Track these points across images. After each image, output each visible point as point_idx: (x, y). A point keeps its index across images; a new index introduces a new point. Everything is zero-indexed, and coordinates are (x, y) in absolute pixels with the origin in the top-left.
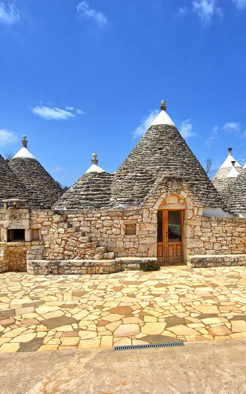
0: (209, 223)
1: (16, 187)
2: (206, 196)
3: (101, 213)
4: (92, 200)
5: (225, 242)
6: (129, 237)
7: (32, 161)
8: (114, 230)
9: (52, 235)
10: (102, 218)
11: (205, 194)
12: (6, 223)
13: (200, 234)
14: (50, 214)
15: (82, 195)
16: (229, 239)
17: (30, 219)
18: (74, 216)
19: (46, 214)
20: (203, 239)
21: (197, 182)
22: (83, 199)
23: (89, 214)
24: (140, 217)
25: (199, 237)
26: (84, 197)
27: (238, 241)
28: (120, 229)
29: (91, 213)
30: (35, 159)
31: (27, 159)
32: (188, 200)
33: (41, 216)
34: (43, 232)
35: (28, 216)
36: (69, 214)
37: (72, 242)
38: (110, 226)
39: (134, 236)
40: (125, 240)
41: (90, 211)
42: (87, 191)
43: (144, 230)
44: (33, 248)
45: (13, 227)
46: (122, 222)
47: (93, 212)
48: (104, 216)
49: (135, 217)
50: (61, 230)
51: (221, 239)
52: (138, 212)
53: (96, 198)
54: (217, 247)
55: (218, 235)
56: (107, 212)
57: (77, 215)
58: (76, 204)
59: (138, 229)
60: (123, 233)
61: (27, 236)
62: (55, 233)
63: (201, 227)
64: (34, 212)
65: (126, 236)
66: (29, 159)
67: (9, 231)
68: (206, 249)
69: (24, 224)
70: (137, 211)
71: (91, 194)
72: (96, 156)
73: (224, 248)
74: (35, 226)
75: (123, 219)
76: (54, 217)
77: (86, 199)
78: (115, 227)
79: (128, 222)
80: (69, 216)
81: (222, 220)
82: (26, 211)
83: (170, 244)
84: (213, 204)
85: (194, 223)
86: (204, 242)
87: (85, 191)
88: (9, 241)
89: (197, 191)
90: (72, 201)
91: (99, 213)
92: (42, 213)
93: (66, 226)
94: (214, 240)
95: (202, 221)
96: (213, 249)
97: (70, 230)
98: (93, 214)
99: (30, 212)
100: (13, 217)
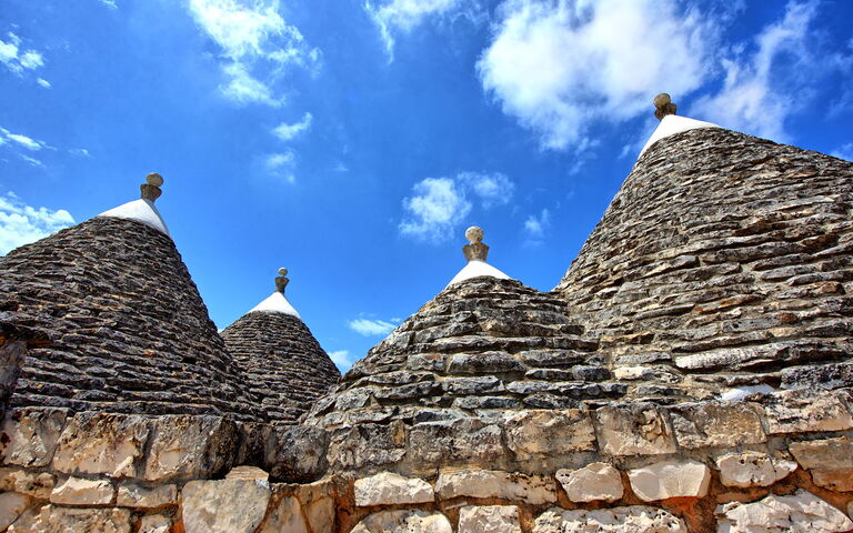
3: (708, 455)
7: (289, 321)
18: (416, 488)
23: (571, 459)
26: (459, 358)
29: (595, 452)
30: (299, 317)
36: (366, 468)
41: (582, 436)
42: (468, 332)
47: (621, 443)
53: (533, 363)
57: (451, 478)
58: (415, 399)
71: (496, 347)
80: (370, 488)
91: (682, 455)
98: (622, 466)
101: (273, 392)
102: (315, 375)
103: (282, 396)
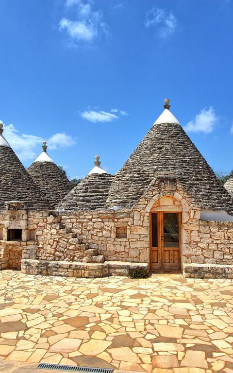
0: (208, 228)
1: (28, 189)
2: (207, 198)
3: (92, 215)
4: (88, 201)
5: (227, 250)
6: (119, 240)
7: (50, 164)
8: (104, 232)
9: (46, 236)
10: (93, 220)
11: (207, 195)
12: (6, 223)
13: (198, 239)
14: (45, 215)
15: (80, 196)
16: (232, 246)
17: (27, 220)
18: (67, 217)
19: (41, 215)
20: (202, 245)
21: (198, 182)
22: (81, 201)
23: (81, 215)
24: (131, 219)
25: (197, 243)
26: (81, 198)
28: (110, 231)
29: (83, 215)
30: (53, 161)
31: (46, 162)
32: (184, 202)
33: (37, 217)
34: (38, 233)
35: (25, 217)
36: (63, 215)
37: (63, 243)
38: (101, 229)
39: (125, 239)
40: (115, 243)
41: (82, 213)
42: (85, 192)
43: (135, 233)
44: (28, 247)
45: (12, 227)
46: (112, 224)
47: (85, 214)
48: (95, 218)
49: (126, 220)
50: (54, 231)
51: (222, 246)
52: (128, 215)
53: (93, 200)
54: (217, 255)
55: (219, 242)
56: (98, 214)
57: (70, 216)
58: (72, 206)
59: (128, 232)
60: (113, 235)
61: (24, 236)
62: (48, 234)
63: (199, 232)
64: (31, 213)
65: (116, 239)
66: (47, 162)
67: (9, 231)
68: (205, 258)
69: (22, 224)
70: (128, 214)
71: (88, 196)
72: (98, 158)
73: (226, 257)
74: (31, 227)
75: (114, 222)
76: (48, 218)
77: (83, 201)
78: (105, 229)
79: (119, 224)
80: (63, 217)
81: (223, 225)
82: (23, 212)
83: (166, 249)
84: (215, 206)
85: (190, 227)
86: (203, 249)
87: (83, 192)
88: (8, 239)
89: (196, 191)
90: (70, 203)
91: (90, 215)
92: (38, 214)
93: (58, 227)
94: (214, 247)
95: (199, 225)
96: (213, 258)
97: (61, 231)
98: (85, 216)
99: (27, 213)
100: (13, 218)
101: (48, 192)
102: (60, 185)
103: (51, 193)
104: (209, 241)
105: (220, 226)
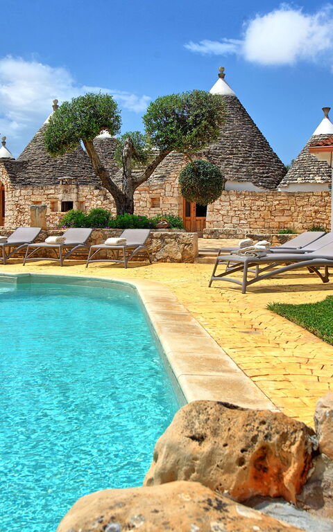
0: (228, 197)
2: (235, 170)
5: (243, 216)
6: (153, 209)
8: (141, 203)
11: (235, 168)
12: (60, 196)
13: (219, 207)
14: (92, 189)
16: (247, 212)
17: (77, 193)
19: (89, 189)
20: (222, 212)
21: (231, 156)
24: (163, 191)
25: (218, 210)
27: (257, 215)
28: (146, 202)
33: (85, 191)
34: (87, 205)
35: (75, 191)
38: (138, 200)
39: (158, 209)
40: (150, 212)
43: (167, 203)
45: (65, 200)
46: (148, 195)
49: (159, 191)
50: (99, 202)
51: (239, 213)
52: (161, 187)
54: (235, 220)
55: (236, 209)
59: (161, 202)
60: (149, 205)
61: (75, 207)
63: (220, 200)
64: (80, 188)
65: (151, 209)
67: (63, 203)
68: (225, 223)
69: (72, 197)
70: (161, 185)
73: (242, 222)
74: (81, 200)
75: (149, 193)
76: (95, 191)
78: (142, 200)
79: (153, 196)
81: (240, 194)
82: (74, 186)
83: (198, 218)
84: (241, 178)
86: (223, 215)
88: (63, 211)
89: (226, 165)
92: (86, 188)
93: (102, 199)
94: (232, 213)
96: (231, 223)
97: (105, 202)
99: (77, 188)
100: (65, 192)
104: (229, 208)
105: (238, 195)
